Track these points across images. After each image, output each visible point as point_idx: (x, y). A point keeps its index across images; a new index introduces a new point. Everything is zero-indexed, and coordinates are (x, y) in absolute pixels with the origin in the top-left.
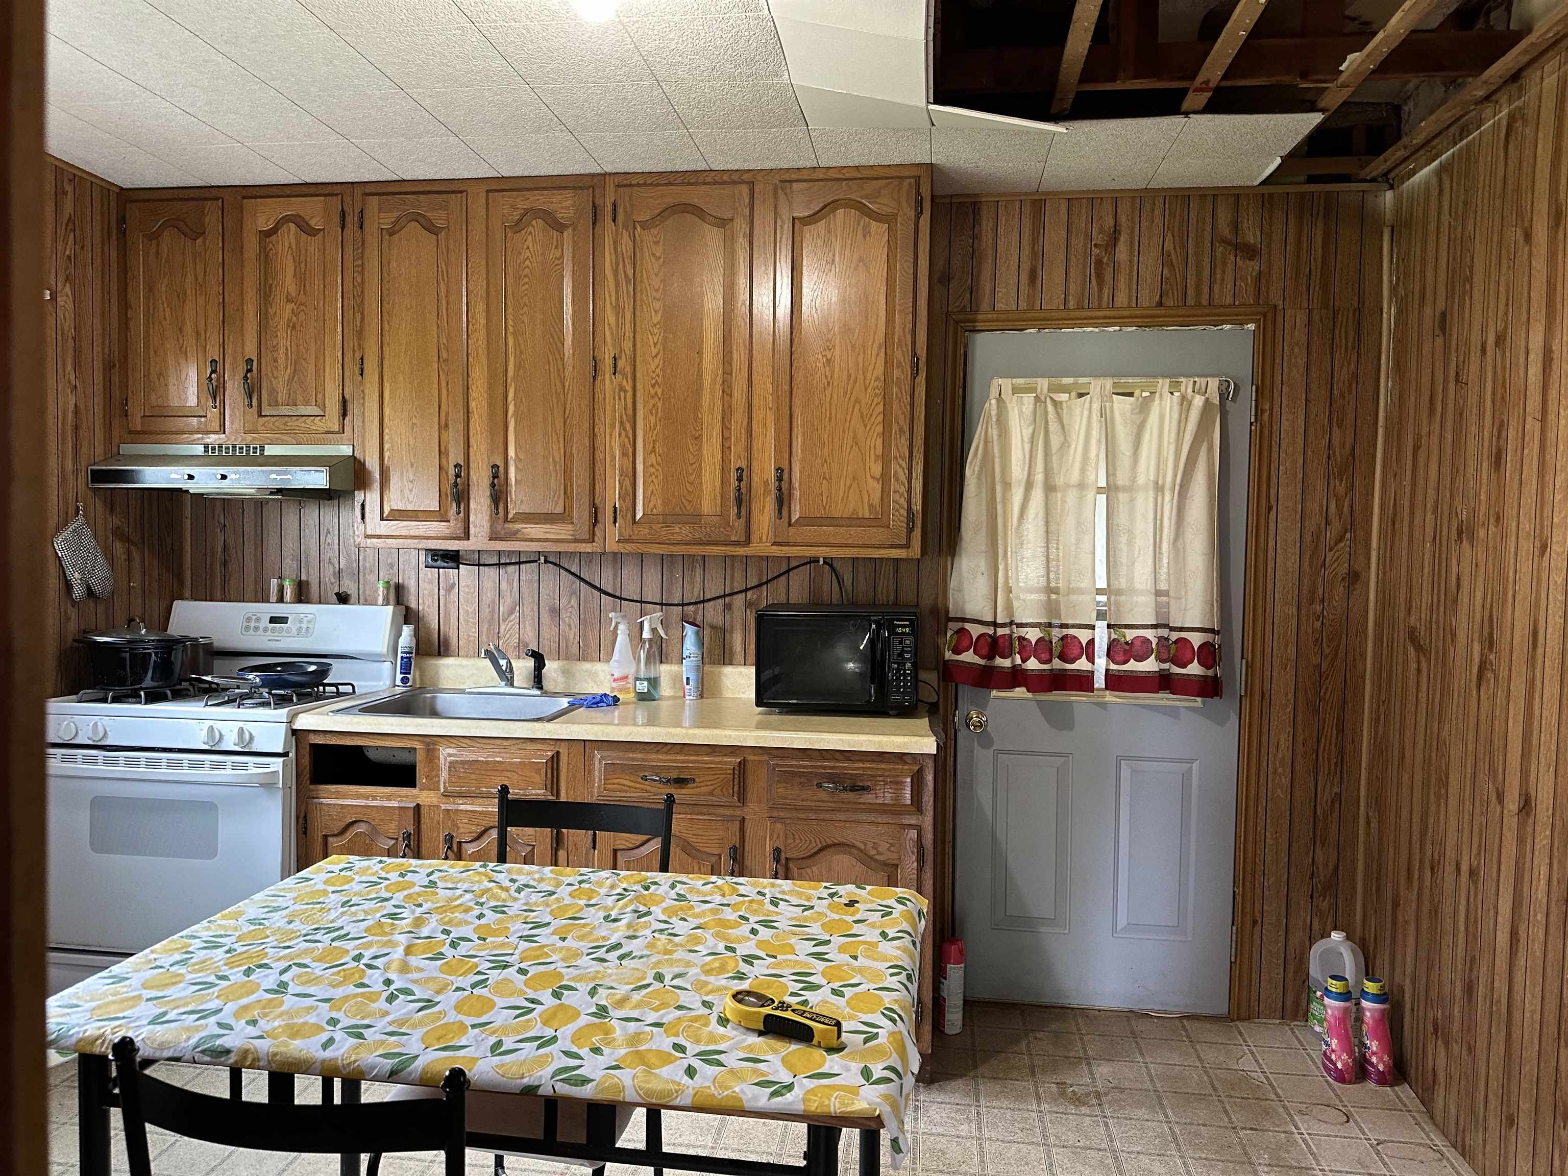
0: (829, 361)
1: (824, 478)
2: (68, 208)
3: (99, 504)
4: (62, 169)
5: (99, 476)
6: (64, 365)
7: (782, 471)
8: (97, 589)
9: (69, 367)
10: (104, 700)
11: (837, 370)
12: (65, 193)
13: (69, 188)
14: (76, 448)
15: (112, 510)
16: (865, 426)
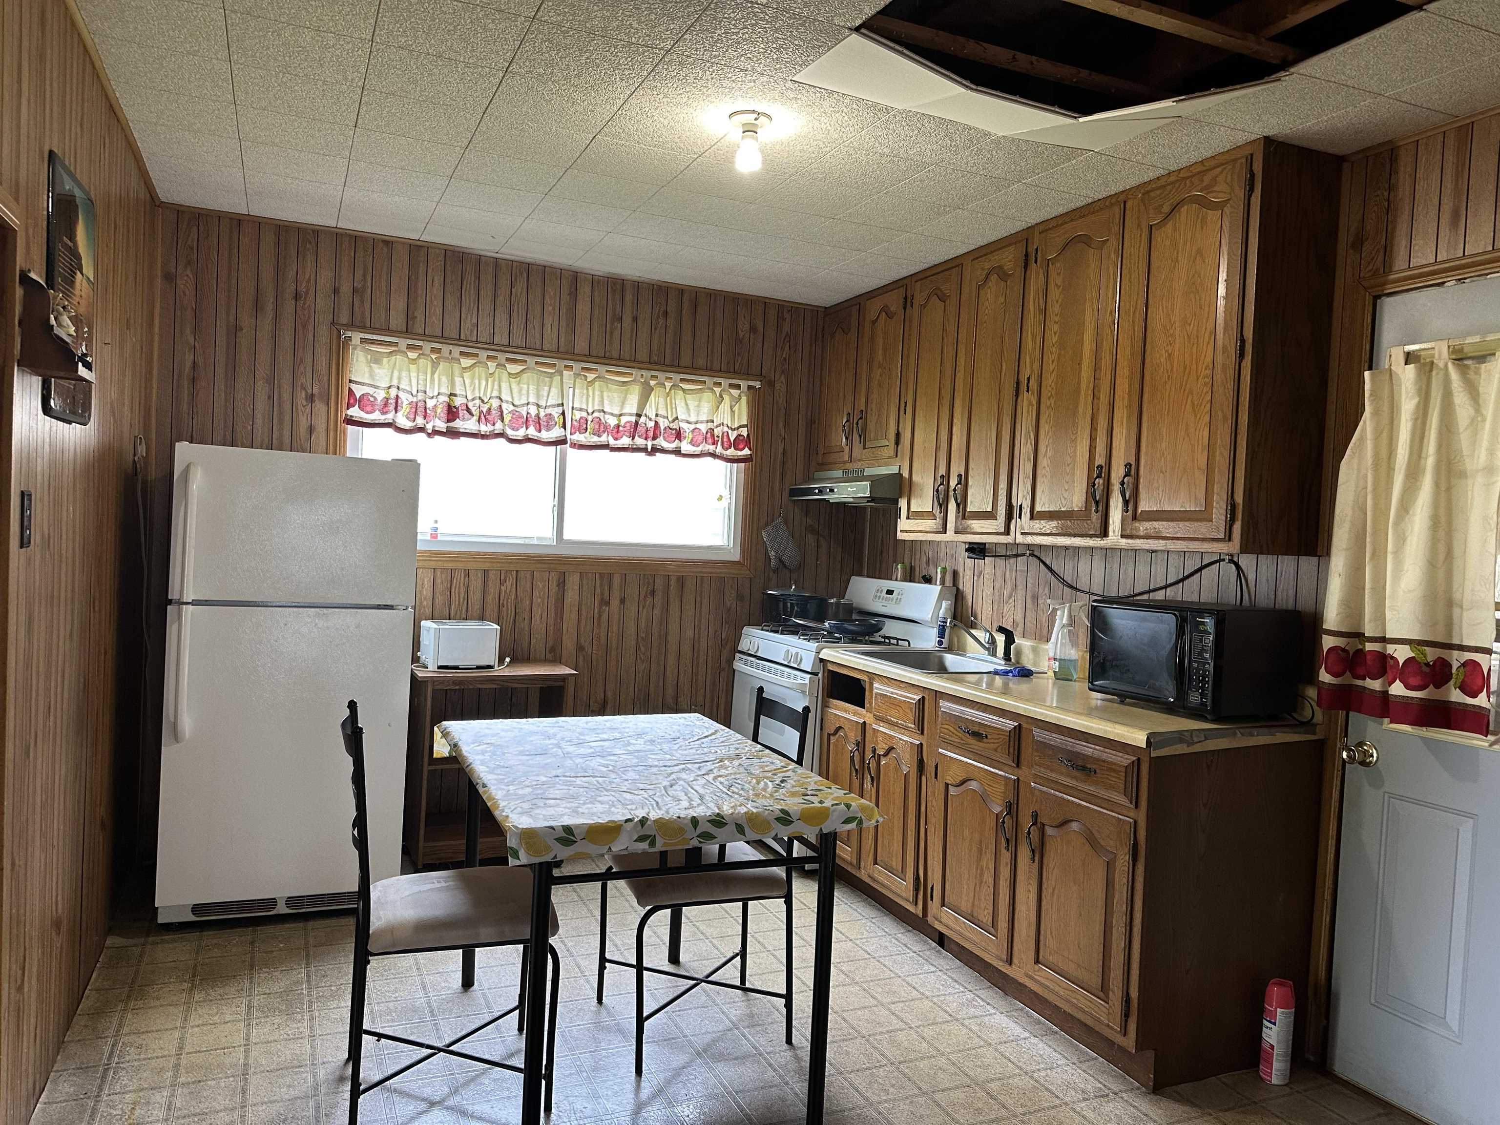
0: (1170, 355)
1: (1161, 472)
2: (786, 328)
3: (797, 510)
4: (783, 305)
5: (794, 492)
6: (777, 424)
7: (1131, 465)
8: (787, 563)
9: (781, 425)
10: (777, 632)
11: (1176, 362)
12: (784, 319)
13: (787, 316)
14: (782, 475)
15: (806, 515)
16: (1196, 416)
